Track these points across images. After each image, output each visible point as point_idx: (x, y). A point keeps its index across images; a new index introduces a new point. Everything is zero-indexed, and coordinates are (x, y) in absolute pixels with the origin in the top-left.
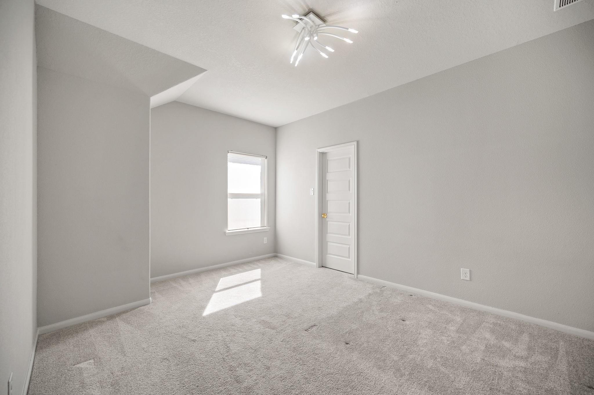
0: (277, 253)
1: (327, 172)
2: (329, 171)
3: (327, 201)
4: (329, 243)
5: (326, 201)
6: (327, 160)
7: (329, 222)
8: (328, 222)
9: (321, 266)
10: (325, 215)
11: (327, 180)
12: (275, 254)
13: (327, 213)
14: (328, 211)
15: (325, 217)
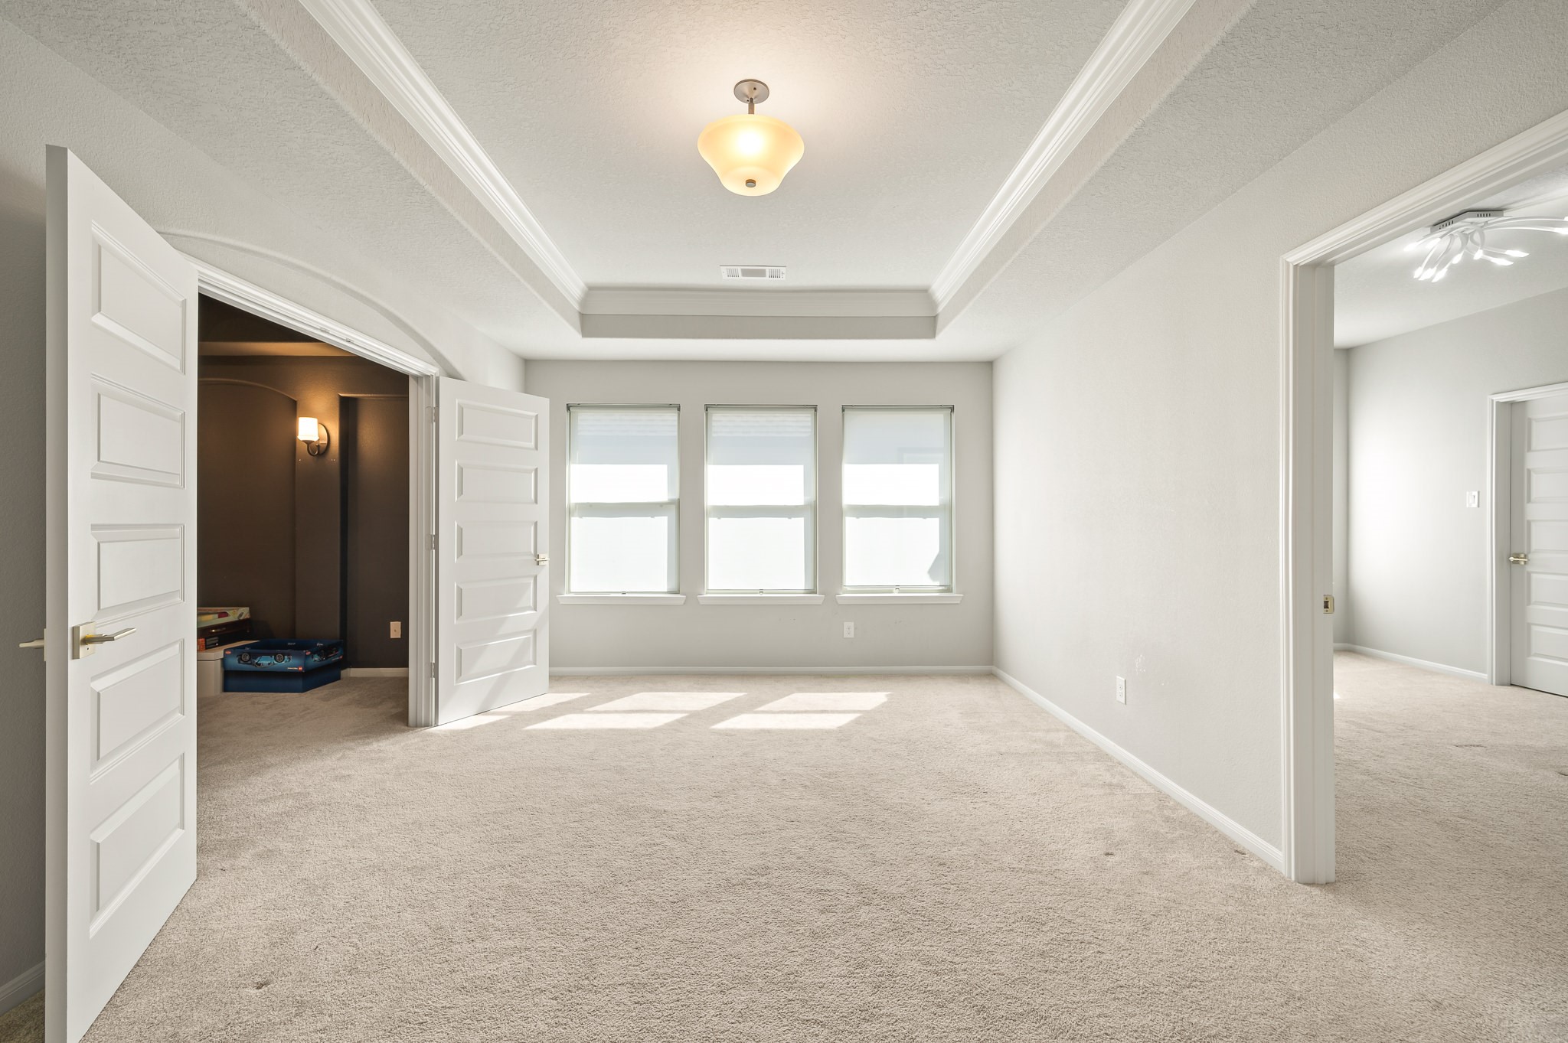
0: (1354, 642)
1: (1529, 449)
2: (1534, 446)
3: (1529, 523)
4: (1535, 629)
5: (1526, 523)
6: (1530, 420)
7: (1534, 576)
8: (1532, 575)
9: (1507, 680)
10: (1522, 556)
11: (1529, 471)
12: (1347, 645)
13: (1529, 552)
14: (1534, 547)
15: (1523, 563)
